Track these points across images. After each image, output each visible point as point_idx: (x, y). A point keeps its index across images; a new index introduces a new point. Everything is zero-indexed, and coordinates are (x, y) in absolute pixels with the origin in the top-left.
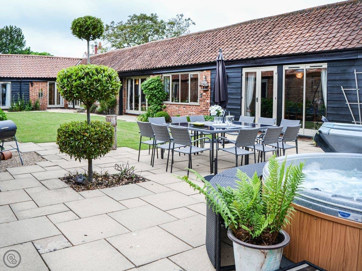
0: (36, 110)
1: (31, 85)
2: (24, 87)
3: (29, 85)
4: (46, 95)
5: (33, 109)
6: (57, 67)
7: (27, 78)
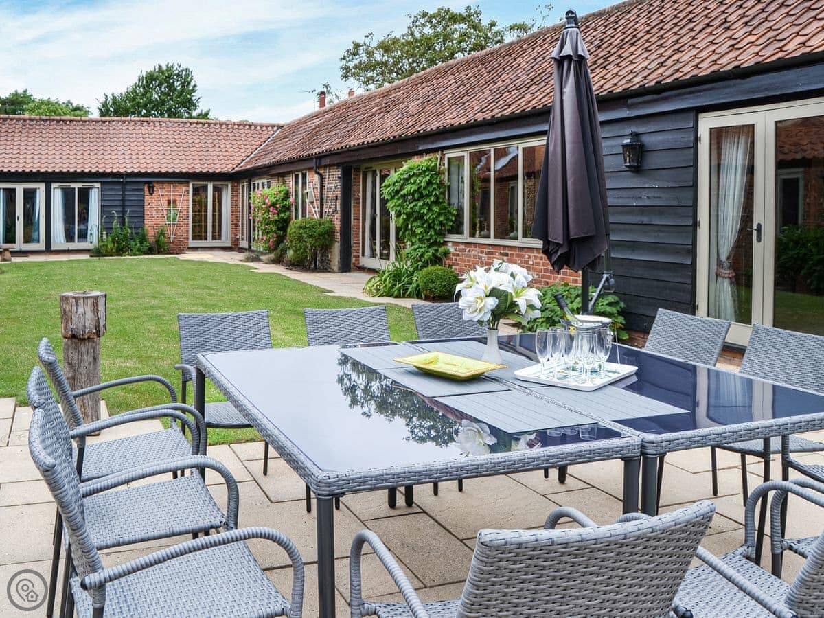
0: (159, 253)
1: (149, 191)
2: (131, 196)
3: (143, 190)
4: (184, 217)
5: (150, 251)
6: (217, 145)
7: (139, 174)
